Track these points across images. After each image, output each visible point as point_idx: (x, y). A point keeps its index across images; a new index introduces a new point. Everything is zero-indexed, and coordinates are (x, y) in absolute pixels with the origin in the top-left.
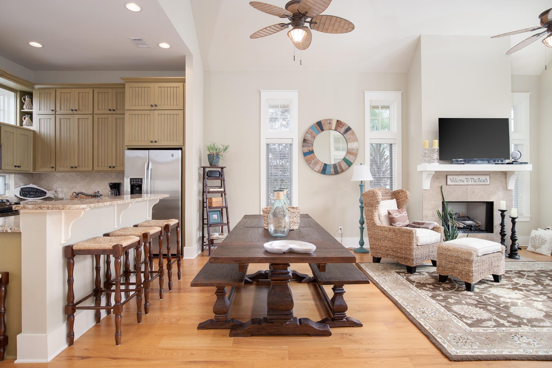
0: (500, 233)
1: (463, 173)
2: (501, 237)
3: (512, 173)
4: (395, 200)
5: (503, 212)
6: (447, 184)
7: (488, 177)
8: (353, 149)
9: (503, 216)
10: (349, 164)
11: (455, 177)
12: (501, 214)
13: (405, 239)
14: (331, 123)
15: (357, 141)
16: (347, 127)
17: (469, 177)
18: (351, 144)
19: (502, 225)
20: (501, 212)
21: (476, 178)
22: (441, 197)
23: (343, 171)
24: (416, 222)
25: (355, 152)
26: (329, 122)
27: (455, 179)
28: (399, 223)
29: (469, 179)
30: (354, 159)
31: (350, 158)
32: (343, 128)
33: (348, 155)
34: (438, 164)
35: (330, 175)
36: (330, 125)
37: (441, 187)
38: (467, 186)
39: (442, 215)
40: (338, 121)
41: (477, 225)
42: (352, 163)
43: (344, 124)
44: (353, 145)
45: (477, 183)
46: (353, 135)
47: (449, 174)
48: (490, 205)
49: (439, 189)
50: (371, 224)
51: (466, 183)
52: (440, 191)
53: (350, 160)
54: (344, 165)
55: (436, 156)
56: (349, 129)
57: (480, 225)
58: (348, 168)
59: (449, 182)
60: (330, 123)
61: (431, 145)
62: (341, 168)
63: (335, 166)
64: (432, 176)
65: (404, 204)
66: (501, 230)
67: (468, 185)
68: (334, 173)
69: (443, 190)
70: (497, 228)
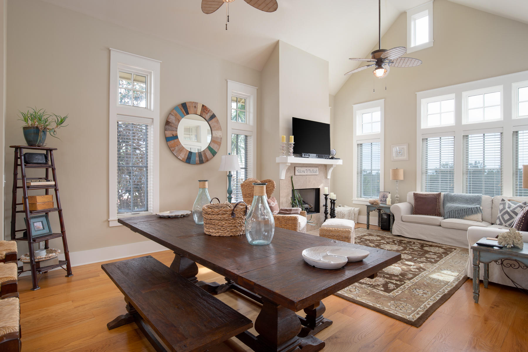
0: (325, 212)
1: (304, 166)
2: (325, 215)
3: (331, 166)
5: (326, 195)
6: (295, 175)
7: (317, 169)
8: (217, 138)
9: (326, 199)
10: (214, 153)
11: (300, 168)
12: (325, 198)
14: (197, 106)
15: (221, 130)
16: (212, 114)
17: (308, 168)
18: (215, 132)
19: (326, 206)
20: (325, 196)
21: (311, 169)
22: (291, 186)
23: (207, 160)
25: (219, 141)
26: (194, 106)
27: (300, 170)
28: (275, 211)
29: (308, 170)
30: (218, 148)
31: (215, 147)
32: (208, 114)
33: (213, 144)
34: (294, 156)
35: (195, 164)
36: (196, 109)
37: (292, 177)
38: (306, 176)
40: (203, 106)
41: (310, 207)
42: (216, 153)
43: (209, 111)
44: (217, 134)
45: (312, 174)
46: (217, 123)
47: (296, 166)
48: (318, 191)
49: (290, 179)
51: (306, 174)
52: (290, 181)
53: (214, 149)
54: (209, 154)
55: (292, 150)
56: (213, 116)
57: (312, 207)
58: (213, 157)
59: (297, 173)
60: (195, 107)
61: (288, 140)
62: (206, 157)
63: (200, 154)
64: (287, 167)
66: (325, 210)
67: (307, 175)
68: (199, 162)
69: (293, 179)
70: (322, 209)
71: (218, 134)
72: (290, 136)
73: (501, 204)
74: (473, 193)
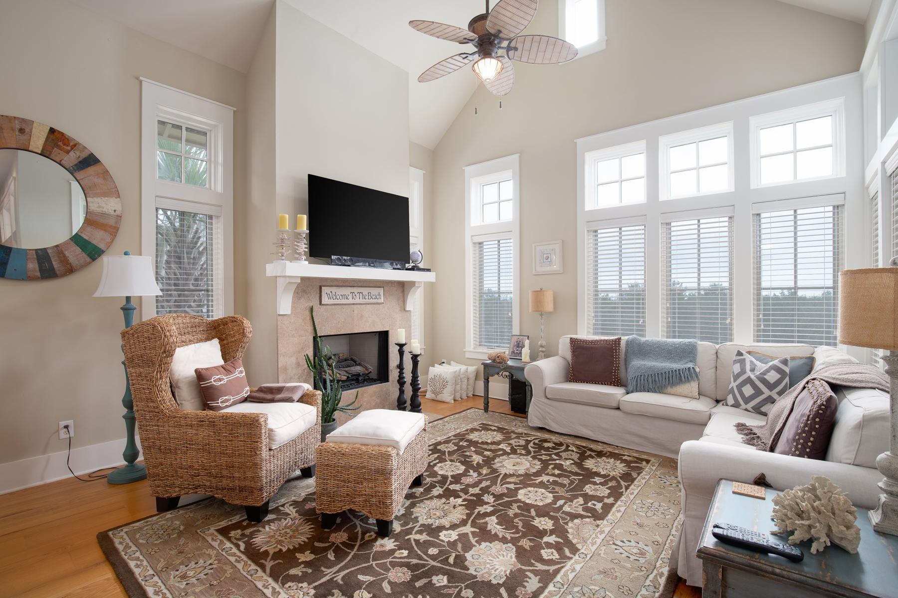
0: (398, 381)
1: (347, 284)
2: (399, 387)
3: (412, 284)
4: (216, 341)
5: (401, 346)
6: (321, 304)
7: (381, 291)
8: (104, 215)
9: (401, 353)
10: (94, 253)
11: (334, 290)
12: (399, 351)
13: (241, 441)
14: (27, 130)
15: (119, 197)
16: (84, 155)
17: (356, 290)
18: (96, 200)
19: (400, 367)
20: (399, 348)
21: (365, 291)
22: (310, 328)
23: (70, 270)
24: (264, 387)
25: (112, 222)
26: (18, 127)
27: (334, 293)
28: (227, 397)
29: (356, 293)
30: (109, 240)
31: (97, 238)
32: (72, 154)
33: (89, 229)
34: (307, 262)
35: (23, 279)
36: (23, 137)
37: (312, 310)
38: (353, 306)
39: (312, 362)
40: (52, 131)
41: (367, 372)
42: (103, 252)
43: (75, 145)
44: (104, 206)
45: (367, 301)
46: (104, 179)
47: (324, 284)
48: (384, 336)
49: (308, 313)
50: (149, 412)
51: (351, 301)
52: (308, 318)
53: (94, 242)
54: (75, 255)
55: (303, 247)
56: (90, 161)
57: (371, 372)
58: (90, 263)
59: (325, 300)
60: (22, 131)
61: (295, 223)
62: (64, 260)
63: (42, 256)
64: (295, 286)
65: (238, 350)
66: (399, 376)
67: (354, 304)
68: (38, 274)
69: (314, 314)
70: (394, 374)
71: (108, 205)
72: (298, 215)
73: (735, 362)
74: (679, 337)
